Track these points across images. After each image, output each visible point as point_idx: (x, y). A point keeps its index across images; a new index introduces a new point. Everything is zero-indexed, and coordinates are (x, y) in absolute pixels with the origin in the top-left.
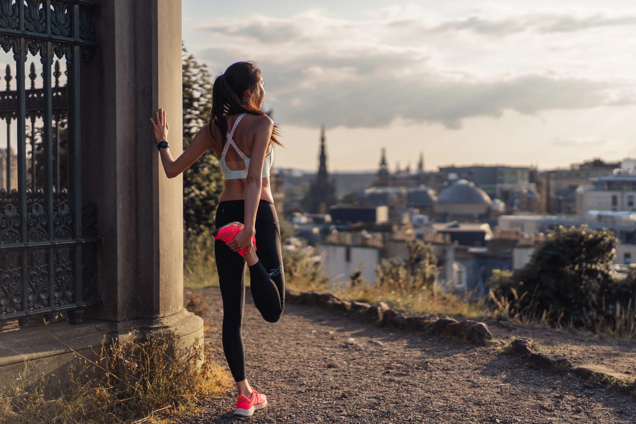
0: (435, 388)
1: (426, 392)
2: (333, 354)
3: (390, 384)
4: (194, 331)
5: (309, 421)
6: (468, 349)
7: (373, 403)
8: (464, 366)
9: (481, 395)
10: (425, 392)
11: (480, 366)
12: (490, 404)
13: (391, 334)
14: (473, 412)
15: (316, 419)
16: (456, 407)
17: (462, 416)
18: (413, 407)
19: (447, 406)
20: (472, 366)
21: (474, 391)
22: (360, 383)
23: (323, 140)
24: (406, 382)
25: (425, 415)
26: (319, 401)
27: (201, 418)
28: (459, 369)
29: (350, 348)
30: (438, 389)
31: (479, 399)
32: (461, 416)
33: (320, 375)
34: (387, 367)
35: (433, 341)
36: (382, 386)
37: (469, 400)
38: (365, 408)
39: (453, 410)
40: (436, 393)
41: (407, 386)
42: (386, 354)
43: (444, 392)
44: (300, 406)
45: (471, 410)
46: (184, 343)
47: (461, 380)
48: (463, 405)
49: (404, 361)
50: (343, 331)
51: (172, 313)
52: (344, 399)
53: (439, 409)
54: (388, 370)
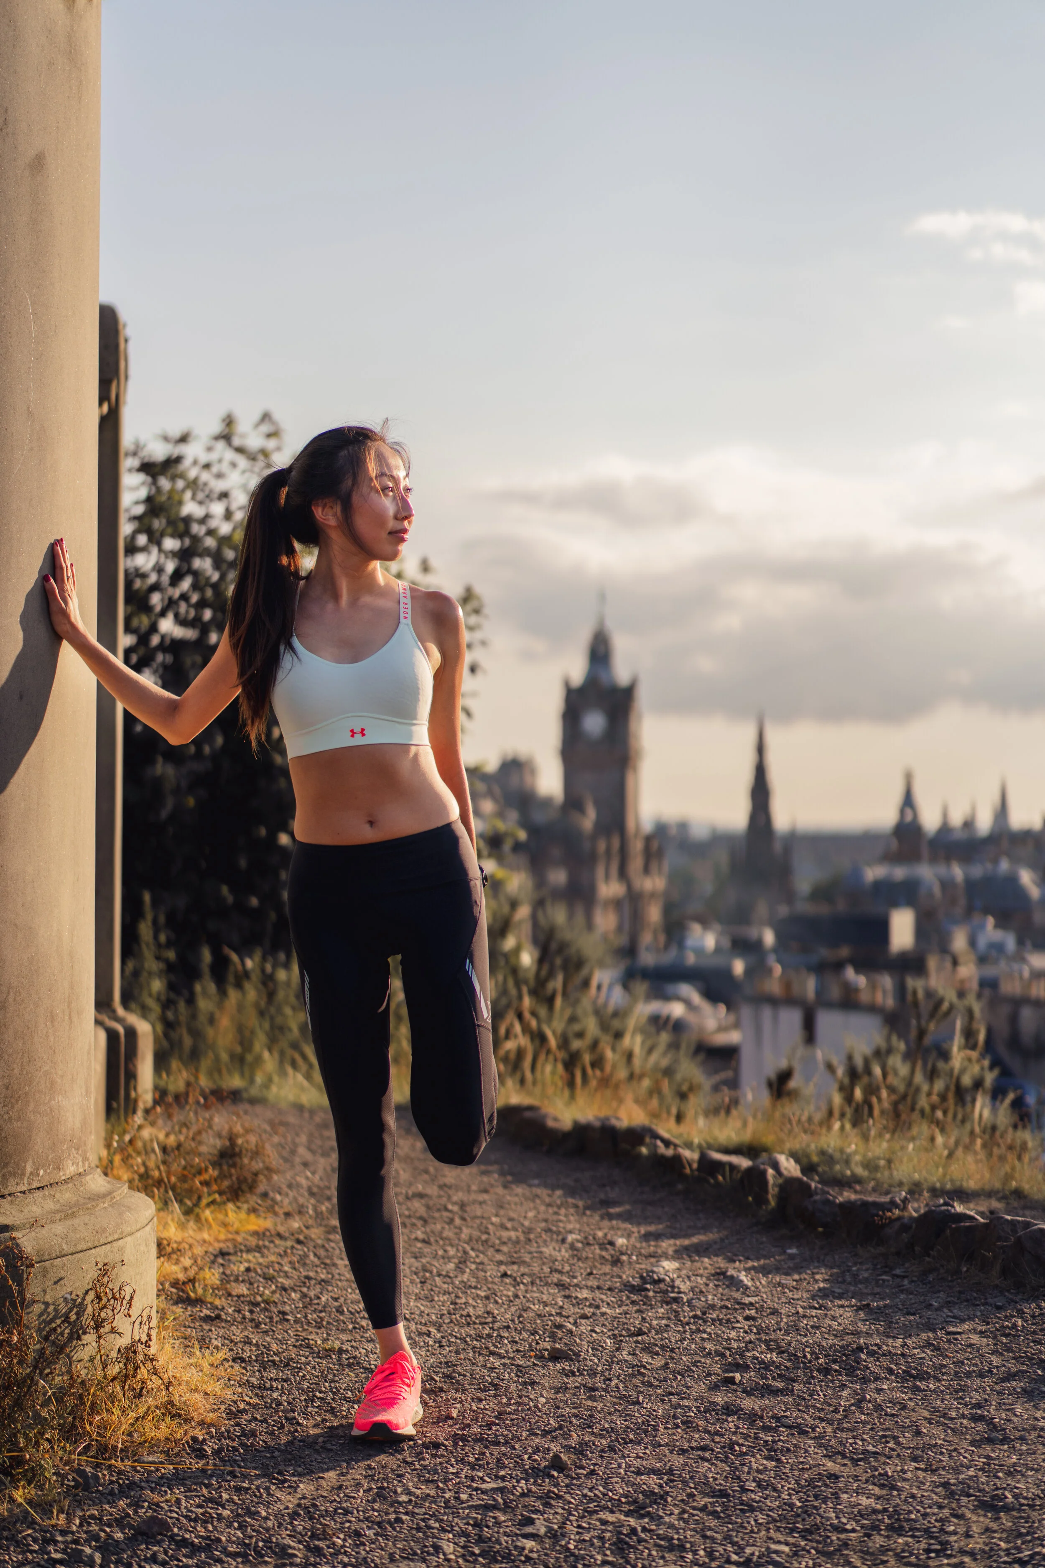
0: (863, 1440)
1: (830, 1457)
2: (589, 1311)
3: (723, 1421)
4: (102, 1241)
5: (410, 1556)
6: (999, 1308)
7: (643, 1492)
8: (976, 1365)
9: (1009, 1474)
10: (825, 1456)
11: (1025, 1368)
12: (1032, 1507)
13: (793, 1251)
14: (968, 1535)
15: (437, 1549)
16: (913, 1516)
17: (928, 1551)
18: (771, 1509)
19: (885, 1510)
20: (997, 1367)
21: (988, 1457)
22: (627, 1416)
23: (760, 749)
24: (774, 1417)
25: (803, 1543)
26: (473, 1479)
27: (63, 1533)
28: (956, 1373)
29: (651, 1294)
30: (870, 1448)
31: (997, 1489)
32: (924, 1550)
33: (513, 1387)
34: (730, 1363)
35: (904, 1277)
36: (696, 1429)
37: (962, 1491)
38: (612, 1512)
39: (901, 1528)
40: (860, 1460)
41: (775, 1430)
42: (747, 1318)
43: (890, 1457)
44: (404, 1498)
45: (961, 1530)
46: (61, 1279)
47: (953, 1414)
48: (941, 1507)
49: (789, 1344)
50: (658, 1236)
51: (35, 1185)
52: (555, 1474)
53: (857, 1522)
54: (731, 1375)
